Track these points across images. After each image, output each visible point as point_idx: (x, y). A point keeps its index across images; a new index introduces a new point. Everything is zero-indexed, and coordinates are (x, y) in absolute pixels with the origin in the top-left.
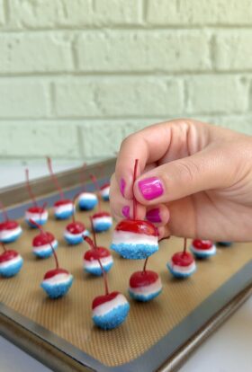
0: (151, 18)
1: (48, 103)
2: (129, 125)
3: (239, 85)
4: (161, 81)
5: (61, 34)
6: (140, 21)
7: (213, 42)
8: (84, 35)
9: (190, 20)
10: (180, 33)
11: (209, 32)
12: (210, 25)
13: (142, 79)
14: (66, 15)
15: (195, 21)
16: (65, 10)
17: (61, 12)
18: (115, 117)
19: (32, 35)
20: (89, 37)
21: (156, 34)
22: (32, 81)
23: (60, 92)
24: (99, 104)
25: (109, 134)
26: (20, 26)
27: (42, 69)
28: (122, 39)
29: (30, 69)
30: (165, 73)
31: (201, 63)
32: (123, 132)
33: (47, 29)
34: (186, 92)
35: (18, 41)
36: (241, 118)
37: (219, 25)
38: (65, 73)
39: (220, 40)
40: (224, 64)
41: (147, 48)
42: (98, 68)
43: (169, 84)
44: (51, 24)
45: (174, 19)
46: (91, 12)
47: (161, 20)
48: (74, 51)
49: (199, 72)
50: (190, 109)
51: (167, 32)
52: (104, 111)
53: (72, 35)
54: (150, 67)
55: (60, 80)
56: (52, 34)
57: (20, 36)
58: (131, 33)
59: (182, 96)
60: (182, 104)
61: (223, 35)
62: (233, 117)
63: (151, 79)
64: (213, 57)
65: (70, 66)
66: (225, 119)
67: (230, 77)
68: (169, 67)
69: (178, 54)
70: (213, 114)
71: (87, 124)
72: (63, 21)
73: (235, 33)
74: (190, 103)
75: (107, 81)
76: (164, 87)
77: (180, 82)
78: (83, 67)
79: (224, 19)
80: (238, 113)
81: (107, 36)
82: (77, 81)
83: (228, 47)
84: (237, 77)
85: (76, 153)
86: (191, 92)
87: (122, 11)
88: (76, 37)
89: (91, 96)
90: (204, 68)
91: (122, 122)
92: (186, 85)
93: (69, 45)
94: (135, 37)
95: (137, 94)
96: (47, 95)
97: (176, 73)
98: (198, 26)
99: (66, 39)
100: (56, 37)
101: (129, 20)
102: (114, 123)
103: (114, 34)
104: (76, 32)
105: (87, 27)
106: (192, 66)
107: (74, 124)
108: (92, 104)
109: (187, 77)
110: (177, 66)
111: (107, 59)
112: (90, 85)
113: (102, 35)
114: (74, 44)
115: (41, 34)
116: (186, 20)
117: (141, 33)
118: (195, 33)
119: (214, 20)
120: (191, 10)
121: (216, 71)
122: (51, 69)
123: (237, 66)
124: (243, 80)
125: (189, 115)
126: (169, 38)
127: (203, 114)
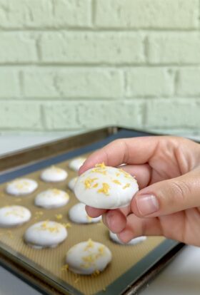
0: (98, 22)
2: (81, 105)
3: (167, 76)
4: (106, 71)
5: (28, 33)
6: (90, 24)
7: (146, 42)
8: (46, 35)
9: (129, 24)
10: (120, 34)
11: (143, 34)
12: (144, 29)
13: (91, 70)
14: (32, 19)
15: (132, 25)
16: (31, 15)
17: (28, 17)
18: (70, 99)
19: (5, 34)
20: (50, 37)
21: (102, 35)
23: (27, 78)
24: (57, 88)
25: (66, 112)
27: (12, 60)
28: (75, 38)
29: (3, 60)
30: (109, 65)
31: (137, 58)
32: (77, 110)
33: (17, 29)
34: (126, 81)
36: (168, 101)
37: (151, 29)
38: (31, 63)
39: (152, 40)
40: (155, 60)
41: (95, 46)
42: (56, 60)
43: (112, 73)
44: (20, 26)
45: (116, 24)
46: (51, 16)
47: (106, 24)
48: (38, 46)
49: (135, 65)
50: (129, 93)
51: (110, 34)
52: (62, 93)
53: (37, 34)
54: (97, 60)
55: (27, 69)
56: (21, 34)
58: (83, 34)
59: (122, 83)
60: (123, 89)
61: (154, 36)
62: (163, 100)
63: (99, 70)
64: (146, 53)
65: (35, 58)
66: (156, 101)
67: (159, 69)
68: (113, 60)
69: (119, 51)
70: (147, 97)
71: (49, 103)
72: (30, 24)
73: (164, 35)
74: (129, 88)
75: (64, 70)
76: (109, 76)
77: (121, 71)
78: (46, 59)
79: (154, 24)
80: (166, 96)
81: (64, 36)
82: (42, 70)
83: (158, 46)
84: (165, 69)
85: (39, 126)
86: (129, 80)
87: (75, 16)
88: (40, 36)
89: (51, 82)
90: (139, 61)
91: (76, 103)
92: (125, 74)
93: (33, 42)
94: (86, 37)
95: (88, 81)
96: (17, 80)
97: (118, 65)
98: (135, 29)
99: (32, 37)
100: (24, 36)
101: (81, 24)
103: (70, 34)
104: (40, 32)
105: (48, 28)
106: (129, 59)
107: (38, 103)
108: (53, 88)
109: (126, 69)
111: (64, 53)
112: (51, 73)
113: (59, 35)
114: (38, 41)
115: (13, 34)
116: (125, 24)
117: (90, 34)
118: (132, 34)
119: (147, 25)
120: (129, 16)
121: (149, 65)
122: (20, 61)
123: (165, 60)
124: (170, 71)
125: (128, 98)
126: (112, 38)
127: (139, 97)
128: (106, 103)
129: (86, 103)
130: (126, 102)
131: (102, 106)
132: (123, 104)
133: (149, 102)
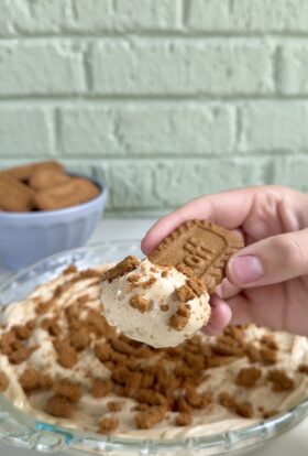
0: (193, 22)
1: (52, 136)
2: (161, 166)
4: (205, 109)
5: (68, 42)
6: (179, 25)
7: (278, 56)
8: (101, 43)
9: (248, 24)
10: (233, 42)
11: (273, 43)
12: (275, 33)
13: (179, 106)
14: (76, 16)
15: (254, 26)
16: (74, 8)
17: (69, 12)
18: (142, 156)
19: (29, 43)
20: (107, 47)
21: (200, 44)
22: (28, 106)
23: (68, 121)
24: (121, 139)
25: (134, 179)
26: (11, 29)
27: (43, 90)
28: (153, 50)
29: (27, 90)
31: (260, 85)
32: (153, 175)
33: (50, 34)
34: (239, 124)
35: (9, 51)
37: (287, 33)
38: (74, 96)
39: (287, 54)
40: (292, 87)
41: (188, 63)
42: (119, 90)
43: (216, 112)
44: (56, 28)
45: (227, 25)
46: (111, 11)
47: (207, 25)
49: (257, 96)
50: (244, 147)
51: (215, 42)
52: (128, 147)
53: (84, 43)
54: (191, 89)
55: (67, 106)
56: (56, 42)
57: (13, 43)
58: (166, 43)
59: (233, 128)
60: (233, 140)
61: (291, 46)
63: (192, 106)
64: (278, 75)
65: (82, 86)
66: (290, 159)
67: (298, 103)
68: (216, 89)
69: (229, 73)
70: (274, 152)
71: (104, 164)
72: (72, 23)
74: (243, 137)
75: (132, 107)
76: (210, 117)
77: (231, 109)
78: (99, 88)
79: (294, 25)
81: (132, 46)
82: (92, 107)
83: (297, 63)
86: (246, 123)
87: (153, 11)
88: (90, 47)
89: (111, 127)
90: (264, 90)
91: (153, 163)
92: (239, 113)
93: (80, 57)
94: (172, 48)
95: (172, 124)
96: (50, 125)
97: (226, 98)
98: (258, 34)
99: (76, 49)
100: (62, 46)
101: (163, 24)
102: (140, 163)
103: (143, 42)
104: (90, 39)
105: (105, 33)
106: (248, 89)
107: (86, 164)
108: (111, 137)
109: (241, 103)
110: (228, 88)
111: (133, 77)
112: (110, 112)
113: (125, 45)
114: (87, 55)
115: (42, 42)
116: (242, 25)
117: (179, 43)
118: (254, 43)
119: (281, 26)
120: (249, 11)
121: (280, 96)
122: (55, 91)
125: (242, 154)
126: (218, 49)
127: (262, 152)
128: (202, 162)
129: (169, 163)
130: (238, 160)
131: (197, 169)
132: (232, 165)
133: (278, 160)
